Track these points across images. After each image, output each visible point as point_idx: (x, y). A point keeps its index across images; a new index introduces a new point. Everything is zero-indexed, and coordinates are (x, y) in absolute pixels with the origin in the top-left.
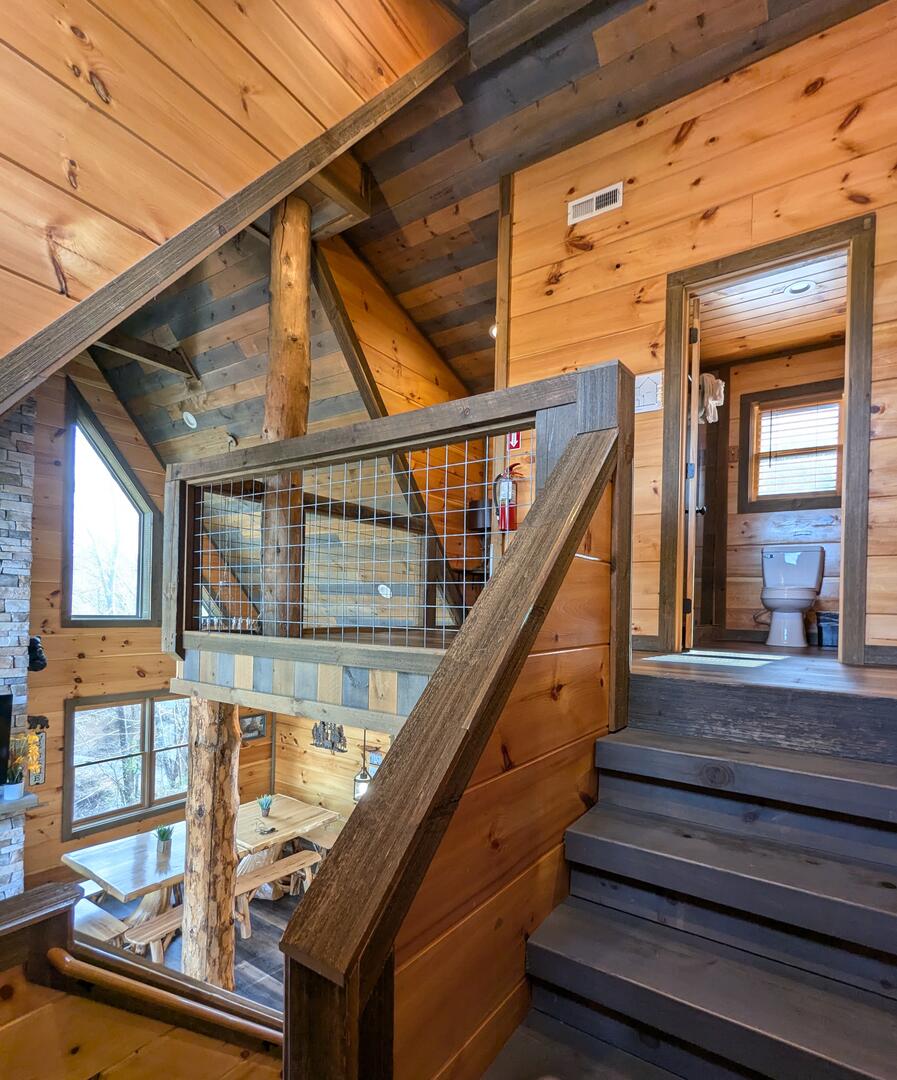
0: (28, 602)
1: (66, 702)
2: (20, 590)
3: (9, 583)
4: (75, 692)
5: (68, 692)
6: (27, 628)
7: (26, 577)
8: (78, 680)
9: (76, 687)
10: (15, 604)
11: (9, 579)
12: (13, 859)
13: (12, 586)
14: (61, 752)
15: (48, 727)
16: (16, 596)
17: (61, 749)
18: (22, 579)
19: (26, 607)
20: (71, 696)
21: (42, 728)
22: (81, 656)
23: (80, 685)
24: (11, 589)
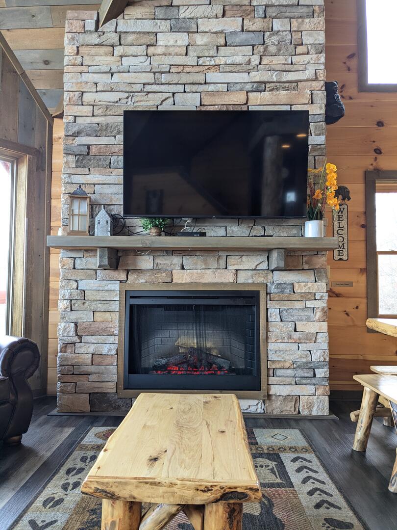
0: (323, 34)
1: (366, 173)
2: (316, 20)
3: (305, 14)
4: (374, 164)
5: (367, 162)
6: (323, 60)
7: (320, 6)
8: (378, 151)
9: (376, 159)
10: (311, 35)
11: (305, 10)
12: (317, 317)
13: (308, 17)
14: (363, 229)
15: (349, 199)
16: (312, 26)
17: (363, 226)
18: (317, 8)
19: (321, 38)
20: (371, 168)
21: (343, 199)
22: (380, 124)
23: (379, 156)
24: (307, 20)
